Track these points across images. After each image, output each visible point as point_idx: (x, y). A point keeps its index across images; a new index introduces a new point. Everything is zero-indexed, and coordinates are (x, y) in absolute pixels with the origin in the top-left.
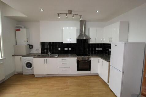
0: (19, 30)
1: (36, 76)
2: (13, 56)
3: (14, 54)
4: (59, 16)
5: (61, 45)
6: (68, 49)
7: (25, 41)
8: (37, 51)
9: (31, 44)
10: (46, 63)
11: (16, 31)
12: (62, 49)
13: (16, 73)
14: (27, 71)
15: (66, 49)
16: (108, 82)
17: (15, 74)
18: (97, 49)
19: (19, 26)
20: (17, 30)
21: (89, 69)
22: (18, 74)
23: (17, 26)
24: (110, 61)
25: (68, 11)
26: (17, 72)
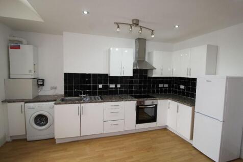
0: (18, 47)
1: (57, 142)
2: (2, 102)
3: (4, 99)
4: (118, 27)
6: (116, 86)
7: (30, 71)
8: (53, 90)
9: (41, 77)
11: (11, 50)
12: (106, 87)
13: (9, 139)
15: (112, 86)
17: (7, 142)
18: (161, 86)
19: (16, 39)
20: (12, 47)
22: (14, 141)
23: (12, 38)
26: (11, 137)
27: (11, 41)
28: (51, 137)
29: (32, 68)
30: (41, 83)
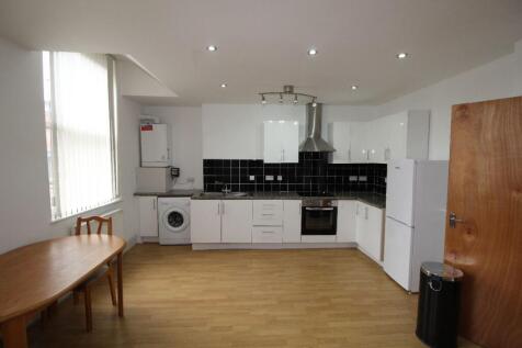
0: (150, 128)
1: (194, 248)
2: (135, 194)
3: (134, 191)
4: (264, 99)
5: (256, 166)
6: (276, 178)
7: (163, 157)
8: (190, 184)
9: (175, 166)
10: (222, 211)
11: (143, 132)
12: (259, 179)
13: (140, 241)
14: (172, 235)
15: (269, 178)
16: (382, 259)
17: (137, 245)
18: (353, 178)
19: (149, 117)
20: (143, 129)
21: (332, 231)
22: (145, 243)
23: (143, 117)
24: (384, 206)
25: (285, 87)
26: (143, 238)
27: (142, 121)
28: (186, 242)
29: (165, 153)
30: (175, 173)
